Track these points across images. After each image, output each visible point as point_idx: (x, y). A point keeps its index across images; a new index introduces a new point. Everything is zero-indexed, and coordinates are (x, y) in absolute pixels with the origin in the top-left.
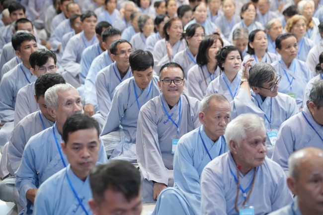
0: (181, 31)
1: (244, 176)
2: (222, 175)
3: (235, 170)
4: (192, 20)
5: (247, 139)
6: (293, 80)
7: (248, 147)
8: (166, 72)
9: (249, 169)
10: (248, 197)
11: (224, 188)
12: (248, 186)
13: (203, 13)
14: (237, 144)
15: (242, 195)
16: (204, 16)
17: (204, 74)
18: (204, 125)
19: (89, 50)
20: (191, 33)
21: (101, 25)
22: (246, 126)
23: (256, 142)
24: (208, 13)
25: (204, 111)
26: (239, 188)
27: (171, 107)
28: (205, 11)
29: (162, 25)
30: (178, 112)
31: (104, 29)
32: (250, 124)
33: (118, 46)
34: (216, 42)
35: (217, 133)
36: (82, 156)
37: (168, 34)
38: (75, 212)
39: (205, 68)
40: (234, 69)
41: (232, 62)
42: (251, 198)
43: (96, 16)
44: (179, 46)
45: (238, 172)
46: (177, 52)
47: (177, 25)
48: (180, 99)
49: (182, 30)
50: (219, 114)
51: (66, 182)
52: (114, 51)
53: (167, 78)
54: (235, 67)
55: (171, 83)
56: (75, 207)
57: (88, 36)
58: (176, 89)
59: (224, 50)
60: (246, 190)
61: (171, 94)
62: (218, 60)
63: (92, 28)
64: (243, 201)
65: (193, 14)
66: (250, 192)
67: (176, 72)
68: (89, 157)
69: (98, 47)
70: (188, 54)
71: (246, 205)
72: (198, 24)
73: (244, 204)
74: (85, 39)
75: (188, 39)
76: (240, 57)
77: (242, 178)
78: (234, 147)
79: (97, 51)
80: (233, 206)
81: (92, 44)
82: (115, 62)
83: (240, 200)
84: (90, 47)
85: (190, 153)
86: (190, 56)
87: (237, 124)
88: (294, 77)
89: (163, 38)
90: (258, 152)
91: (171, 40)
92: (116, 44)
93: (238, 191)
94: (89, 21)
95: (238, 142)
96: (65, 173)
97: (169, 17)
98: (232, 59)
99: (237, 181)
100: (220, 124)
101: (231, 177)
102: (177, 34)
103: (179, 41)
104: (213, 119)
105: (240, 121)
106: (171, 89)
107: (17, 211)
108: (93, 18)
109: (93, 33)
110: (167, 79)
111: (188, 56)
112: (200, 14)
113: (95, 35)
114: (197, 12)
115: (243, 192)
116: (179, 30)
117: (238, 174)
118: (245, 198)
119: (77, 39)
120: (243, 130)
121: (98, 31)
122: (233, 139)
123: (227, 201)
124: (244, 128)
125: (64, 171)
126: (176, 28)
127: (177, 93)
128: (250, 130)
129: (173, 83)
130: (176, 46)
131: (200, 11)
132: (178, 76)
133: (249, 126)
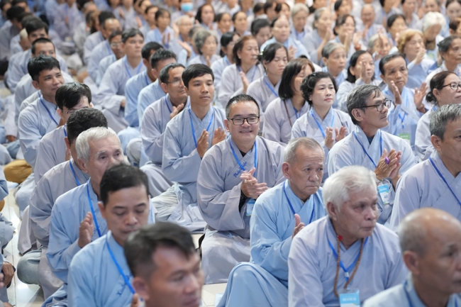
0: (256, 53)
1: (347, 249)
2: (317, 247)
3: (334, 241)
4: (271, 38)
5: (350, 201)
6: (406, 116)
7: (352, 212)
8: (236, 108)
9: (353, 241)
10: (352, 277)
11: (319, 265)
12: (352, 262)
13: (284, 29)
14: (337, 208)
15: (344, 274)
16: (285, 33)
17: (287, 111)
18: (289, 179)
19: (133, 81)
20: (269, 56)
21: (148, 47)
22: (350, 184)
23: (363, 206)
24: (291, 28)
25: (288, 162)
26: (339, 265)
27: (243, 154)
28: (286, 27)
29: (231, 46)
30: (252, 161)
31: (153, 52)
32: (355, 181)
33: (169, 73)
34: (304, 68)
35: (307, 191)
36: (127, 222)
37: (240, 57)
38: (120, 294)
39: (289, 103)
40: (325, 102)
41: (323, 93)
42: (356, 280)
43: (142, 35)
44: (254, 73)
45: (338, 244)
46: (252, 81)
47: (251, 45)
48: (255, 143)
49: (258, 51)
50: (309, 165)
51: (106, 253)
52: (165, 79)
53: (238, 115)
54: (326, 100)
55: (244, 122)
56: (120, 288)
57: (132, 62)
58: (250, 130)
59: (311, 78)
60: (348, 268)
61: (244, 137)
62: (304, 91)
63: (137, 51)
64: (345, 282)
65: (271, 31)
66: (355, 271)
67: (250, 108)
68: (136, 223)
69: (146, 77)
70: (267, 84)
71: (348, 289)
72: (278, 43)
73: (345, 287)
74: (128, 66)
75: (266, 64)
76: (333, 86)
77: (344, 252)
78: (333, 211)
79: (144, 81)
80: (332, 289)
81: (138, 72)
82: (168, 94)
83: (341, 282)
84: (135, 77)
85: (271, 217)
86: (269, 86)
87: (338, 180)
88: (407, 112)
89: (233, 63)
90: (365, 219)
91: (243, 66)
92: (168, 70)
93: (338, 270)
94: (134, 42)
95: (338, 205)
96: (104, 242)
97: (239, 35)
98: (323, 89)
99: (336, 256)
100: (311, 179)
101: (329, 250)
102: (251, 57)
103: (254, 67)
104: (301, 173)
105: (342, 176)
106: (244, 130)
107: (43, 297)
108: (138, 38)
109: (139, 57)
110: (238, 118)
111: (267, 86)
112: (280, 30)
113: (142, 60)
114: (276, 28)
115: (345, 271)
116: (254, 52)
117: (339, 247)
118: (348, 278)
119: (118, 66)
120: (344, 189)
121: (146, 54)
122: (331, 201)
123: (322, 281)
124: (346, 186)
125: (104, 239)
126: (250, 50)
127: (252, 135)
128: (354, 189)
129: (246, 122)
130: (250, 74)
131: (280, 27)
132: (252, 113)
133: (353, 183)
